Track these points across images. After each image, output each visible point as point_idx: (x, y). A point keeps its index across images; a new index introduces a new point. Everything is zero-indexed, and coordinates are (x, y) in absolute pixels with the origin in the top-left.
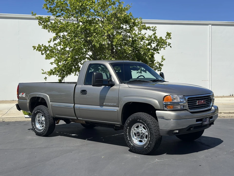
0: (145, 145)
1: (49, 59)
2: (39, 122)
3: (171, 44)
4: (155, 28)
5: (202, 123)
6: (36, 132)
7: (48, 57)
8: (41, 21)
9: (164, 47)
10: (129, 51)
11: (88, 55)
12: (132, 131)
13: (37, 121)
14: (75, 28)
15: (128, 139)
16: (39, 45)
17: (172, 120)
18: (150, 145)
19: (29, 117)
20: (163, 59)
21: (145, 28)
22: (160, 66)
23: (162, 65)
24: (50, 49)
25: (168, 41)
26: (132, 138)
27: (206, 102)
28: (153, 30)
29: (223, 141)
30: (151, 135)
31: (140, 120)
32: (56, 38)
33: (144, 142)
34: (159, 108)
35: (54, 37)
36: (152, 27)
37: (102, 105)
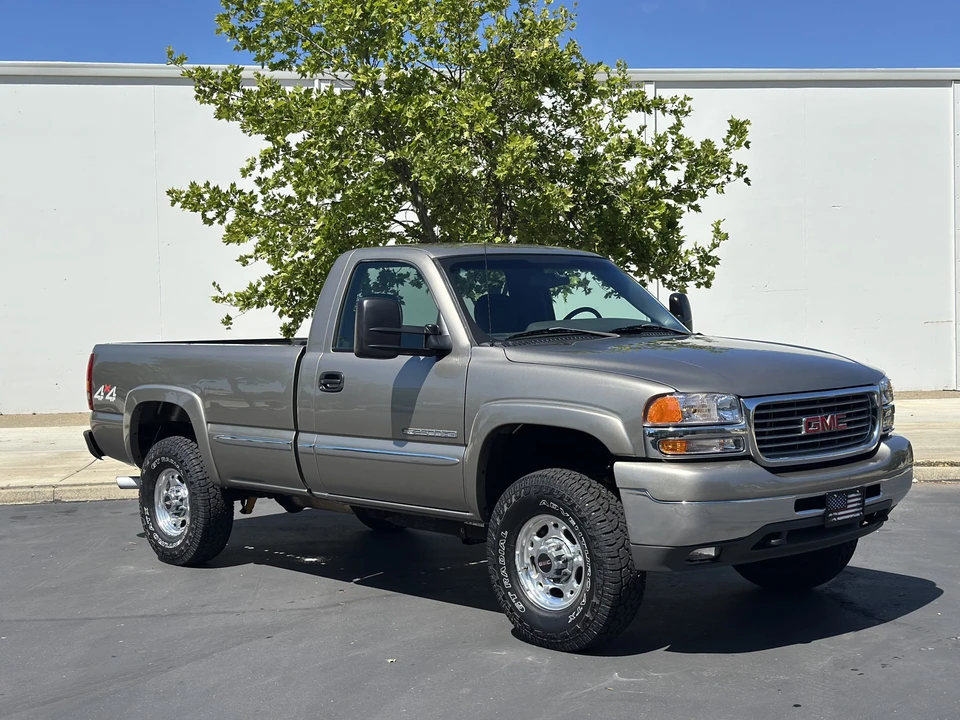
0: (572, 609)
1: (238, 241)
2: (167, 505)
3: (746, 167)
4: (683, 104)
5: (824, 516)
6: (156, 547)
7: (233, 236)
8: (204, 86)
9: (716, 182)
10: (566, 204)
11: (400, 223)
12: (523, 547)
13: (159, 504)
14: (333, 113)
15: (506, 583)
16: (193, 185)
17: (684, 503)
18: (592, 611)
19: (135, 484)
20: (719, 235)
21: (641, 105)
22: (707, 268)
23: (715, 262)
24: (236, 201)
25: (737, 156)
26: (523, 581)
27: (849, 424)
28: (675, 112)
29: (940, 592)
30: (596, 566)
31: (549, 501)
32: (271, 157)
33: (569, 595)
34: (629, 450)
35: (266, 152)
36: (672, 100)
37: (401, 438)
